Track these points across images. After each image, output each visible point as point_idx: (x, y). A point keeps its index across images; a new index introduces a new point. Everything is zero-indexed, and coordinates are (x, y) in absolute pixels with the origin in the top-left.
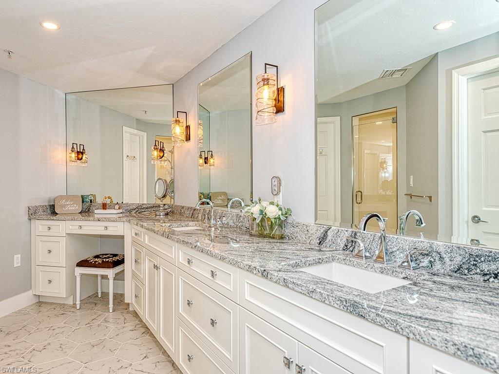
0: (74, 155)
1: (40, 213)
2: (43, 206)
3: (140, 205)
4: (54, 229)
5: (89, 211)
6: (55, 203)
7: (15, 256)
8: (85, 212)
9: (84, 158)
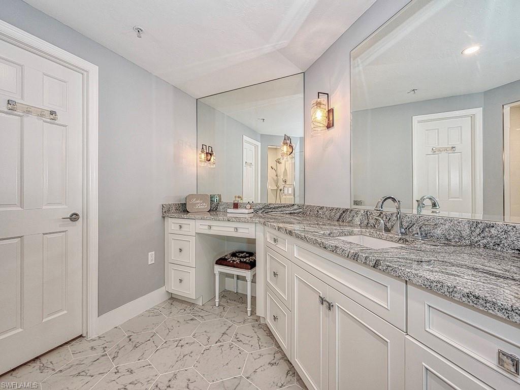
0: (203, 156)
1: (173, 211)
2: (176, 204)
3: (266, 204)
4: (185, 228)
5: (216, 210)
6: (186, 201)
7: (149, 253)
8: (213, 210)
9: (212, 159)
